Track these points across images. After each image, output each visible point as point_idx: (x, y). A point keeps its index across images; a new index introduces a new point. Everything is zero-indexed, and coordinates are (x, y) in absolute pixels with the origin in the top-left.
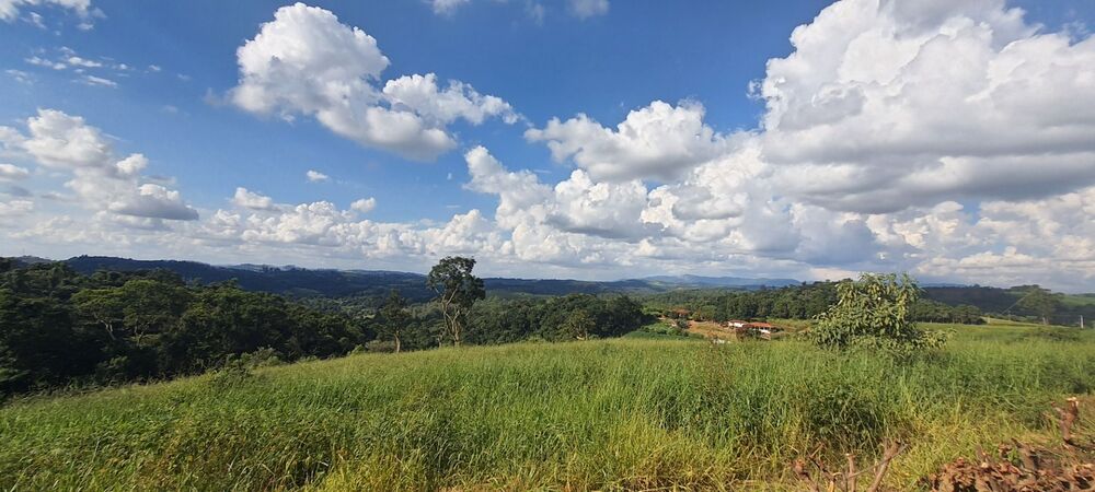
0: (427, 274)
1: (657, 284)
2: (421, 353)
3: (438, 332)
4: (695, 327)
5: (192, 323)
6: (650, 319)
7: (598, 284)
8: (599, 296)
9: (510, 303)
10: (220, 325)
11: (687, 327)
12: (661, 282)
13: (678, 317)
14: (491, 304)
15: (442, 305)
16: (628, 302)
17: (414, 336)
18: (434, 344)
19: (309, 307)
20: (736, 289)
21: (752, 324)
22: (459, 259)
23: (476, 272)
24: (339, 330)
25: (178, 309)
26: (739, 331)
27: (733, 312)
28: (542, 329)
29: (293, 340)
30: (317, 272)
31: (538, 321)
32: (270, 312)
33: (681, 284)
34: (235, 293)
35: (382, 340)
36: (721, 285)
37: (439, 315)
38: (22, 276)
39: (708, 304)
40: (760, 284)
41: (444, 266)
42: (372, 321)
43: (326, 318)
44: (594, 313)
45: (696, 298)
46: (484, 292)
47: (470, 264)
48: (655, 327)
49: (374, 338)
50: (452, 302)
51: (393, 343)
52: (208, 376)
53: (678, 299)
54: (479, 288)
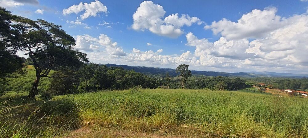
0: (176, 69)
1: (252, 74)
2: (174, 90)
3: (178, 85)
4: (268, 90)
5: (126, 78)
6: (248, 86)
7: (228, 74)
8: (229, 77)
9: (199, 78)
10: (131, 79)
11: (265, 90)
12: (254, 74)
13: (261, 86)
14: (193, 78)
15: (179, 78)
16: (240, 80)
17: (172, 85)
18: (177, 88)
19: (148, 76)
21: (297, 91)
22: (184, 65)
23: (189, 69)
24: (154, 82)
25: (123, 76)
26: (290, 93)
28: (209, 86)
29: (145, 84)
30: (150, 68)
31: (207, 84)
32: (140, 77)
33: (262, 75)
34: (134, 72)
35: (164, 86)
36: (282, 76)
37: (178, 80)
38: (100, 68)
39: (275, 82)
41: (180, 67)
42: (162, 81)
43: (152, 79)
44: (227, 83)
45: (269, 80)
46: (191, 74)
47: (187, 66)
48: (251, 89)
49: (162, 85)
50: (182, 77)
51: (167, 87)
52: (130, 90)
53: (261, 80)
54: (190, 73)
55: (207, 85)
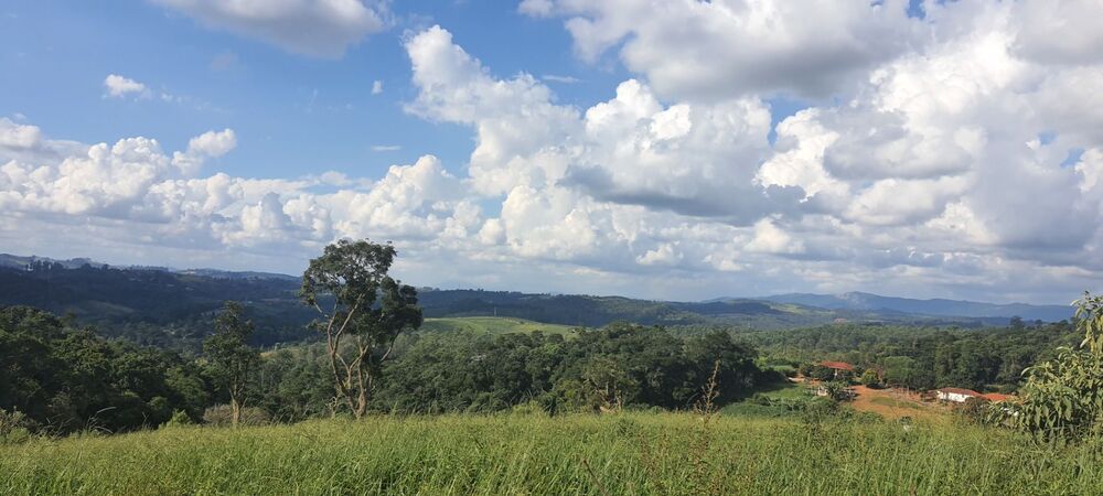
1: (792, 309)
4: (866, 399)
6: (772, 380)
7: (672, 307)
8: (672, 332)
11: (848, 398)
12: (801, 307)
13: (830, 378)
16: (728, 343)
20: (958, 325)
21: (987, 396)
27: (947, 371)
30: (131, 272)
31: (545, 376)
36: (927, 316)
39: (896, 353)
40: (1012, 314)
44: (657, 364)
45: (873, 341)
48: (783, 396)
53: (835, 341)
55: (548, 388)
